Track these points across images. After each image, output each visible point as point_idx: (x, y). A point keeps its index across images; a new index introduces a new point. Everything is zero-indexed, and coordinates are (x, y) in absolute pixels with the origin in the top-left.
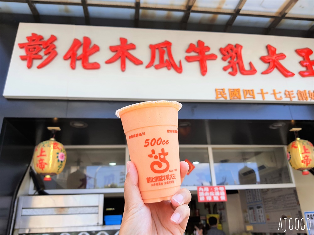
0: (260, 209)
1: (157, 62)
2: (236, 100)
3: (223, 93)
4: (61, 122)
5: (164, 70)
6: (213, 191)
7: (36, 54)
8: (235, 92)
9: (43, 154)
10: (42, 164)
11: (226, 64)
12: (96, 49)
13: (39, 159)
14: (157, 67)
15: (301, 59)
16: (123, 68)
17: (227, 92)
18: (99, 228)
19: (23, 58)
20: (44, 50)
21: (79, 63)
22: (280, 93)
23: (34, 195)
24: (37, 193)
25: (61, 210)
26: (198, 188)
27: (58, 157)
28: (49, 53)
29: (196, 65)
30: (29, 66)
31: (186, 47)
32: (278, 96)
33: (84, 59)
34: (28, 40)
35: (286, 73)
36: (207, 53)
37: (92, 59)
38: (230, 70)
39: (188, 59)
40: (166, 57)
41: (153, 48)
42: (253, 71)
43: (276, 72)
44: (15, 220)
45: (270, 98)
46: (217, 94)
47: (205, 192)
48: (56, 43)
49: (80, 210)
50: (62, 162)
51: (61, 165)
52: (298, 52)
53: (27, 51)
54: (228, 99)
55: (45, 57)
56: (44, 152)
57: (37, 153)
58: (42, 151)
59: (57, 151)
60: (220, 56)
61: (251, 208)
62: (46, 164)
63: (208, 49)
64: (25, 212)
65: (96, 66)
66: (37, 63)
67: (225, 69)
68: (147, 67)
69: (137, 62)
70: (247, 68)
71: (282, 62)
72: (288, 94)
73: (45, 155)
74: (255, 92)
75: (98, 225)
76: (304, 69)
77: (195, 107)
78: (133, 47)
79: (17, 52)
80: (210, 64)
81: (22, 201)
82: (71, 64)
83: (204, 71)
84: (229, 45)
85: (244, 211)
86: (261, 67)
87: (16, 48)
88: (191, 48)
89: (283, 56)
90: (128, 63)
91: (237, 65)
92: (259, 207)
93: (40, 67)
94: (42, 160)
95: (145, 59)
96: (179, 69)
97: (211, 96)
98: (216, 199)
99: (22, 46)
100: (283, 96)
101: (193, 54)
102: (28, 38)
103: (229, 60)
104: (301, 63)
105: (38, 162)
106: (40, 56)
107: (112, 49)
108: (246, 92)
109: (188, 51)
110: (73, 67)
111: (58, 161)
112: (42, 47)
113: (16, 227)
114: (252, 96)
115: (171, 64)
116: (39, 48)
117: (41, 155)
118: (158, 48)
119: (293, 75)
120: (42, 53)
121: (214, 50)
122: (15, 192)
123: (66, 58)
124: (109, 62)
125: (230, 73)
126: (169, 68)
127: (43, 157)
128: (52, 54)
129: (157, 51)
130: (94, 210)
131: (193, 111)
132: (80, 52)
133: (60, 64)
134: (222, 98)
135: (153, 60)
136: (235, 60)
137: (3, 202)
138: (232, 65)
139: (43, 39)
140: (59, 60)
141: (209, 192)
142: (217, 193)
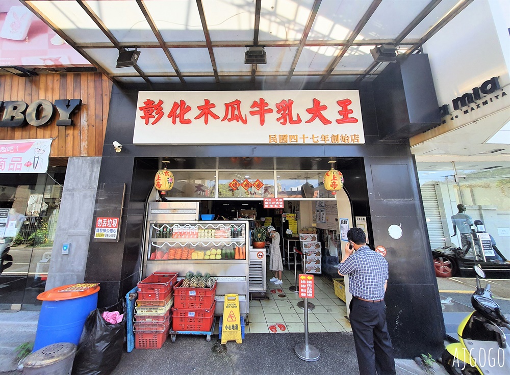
1: (229, 117)
2: (283, 143)
3: (275, 138)
4: (169, 159)
5: (235, 121)
6: (275, 201)
7: (151, 114)
8: (283, 137)
10: (160, 185)
11: (280, 115)
12: (189, 109)
13: (157, 181)
14: (230, 120)
15: (340, 109)
16: (206, 122)
17: (277, 137)
18: (197, 222)
19: (142, 117)
20: (155, 111)
21: (178, 120)
22: (318, 137)
23: (159, 201)
24: (161, 199)
25: (174, 210)
26: (264, 199)
27: (168, 180)
28: (159, 113)
29: (257, 118)
30: (147, 123)
31: (251, 103)
32: (315, 140)
33: (181, 116)
34: (145, 105)
35: (326, 121)
36: (265, 108)
37: (186, 117)
38: (282, 120)
39: (252, 113)
40: (236, 112)
41: (227, 105)
42: (299, 121)
43: (317, 120)
44: (147, 216)
45: (309, 141)
46: (270, 139)
47: (268, 202)
48: (162, 106)
49: (185, 211)
50: (171, 183)
51: (171, 185)
52: (339, 103)
53: (145, 112)
54: (278, 142)
55: (156, 116)
57: (156, 178)
58: (159, 177)
59: (168, 176)
60: (275, 109)
61: (317, 211)
62: (162, 185)
63: (267, 104)
64: (153, 211)
65: (189, 121)
66: (151, 120)
67: (278, 120)
68: (223, 120)
69: (216, 117)
70: (295, 118)
71: (323, 113)
72: (324, 137)
73: (161, 180)
74: (298, 138)
75: (196, 220)
76: (341, 117)
77: (255, 148)
78: (213, 106)
79: (139, 113)
80: (267, 116)
81: (151, 205)
82: (173, 119)
83: (262, 122)
84: (283, 100)
85: (314, 213)
86: (306, 116)
87: (138, 109)
88: (255, 104)
89: (325, 108)
90: (210, 117)
91: (287, 117)
92: (322, 211)
93: (153, 124)
94: (158, 182)
95: (221, 114)
96: (245, 122)
97: (266, 141)
98: (276, 207)
99: (141, 109)
100: (319, 139)
101: (256, 109)
102: (145, 103)
103: (282, 112)
104: (340, 112)
105: (157, 184)
106: (153, 116)
107: (199, 108)
108: (292, 137)
109: (252, 107)
110: (174, 122)
111: (169, 183)
112: (154, 108)
113: (148, 220)
114: (296, 141)
115: (239, 118)
116: (152, 110)
117: (158, 180)
118: (230, 106)
119: (330, 122)
120: (154, 114)
121: (272, 105)
122: (147, 200)
123: (169, 116)
124: (197, 118)
125: (281, 123)
126: (238, 121)
127: (159, 181)
128: (161, 114)
129: (230, 108)
130: (194, 211)
131: (253, 151)
132: (178, 112)
133: (166, 120)
134: (274, 142)
135: (227, 114)
136: (287, 112)
137: (140, 205)
138: (284, 117)
139: (154, 103)
140: (165, 117)
141: (271, 202)
142: (278, 203)
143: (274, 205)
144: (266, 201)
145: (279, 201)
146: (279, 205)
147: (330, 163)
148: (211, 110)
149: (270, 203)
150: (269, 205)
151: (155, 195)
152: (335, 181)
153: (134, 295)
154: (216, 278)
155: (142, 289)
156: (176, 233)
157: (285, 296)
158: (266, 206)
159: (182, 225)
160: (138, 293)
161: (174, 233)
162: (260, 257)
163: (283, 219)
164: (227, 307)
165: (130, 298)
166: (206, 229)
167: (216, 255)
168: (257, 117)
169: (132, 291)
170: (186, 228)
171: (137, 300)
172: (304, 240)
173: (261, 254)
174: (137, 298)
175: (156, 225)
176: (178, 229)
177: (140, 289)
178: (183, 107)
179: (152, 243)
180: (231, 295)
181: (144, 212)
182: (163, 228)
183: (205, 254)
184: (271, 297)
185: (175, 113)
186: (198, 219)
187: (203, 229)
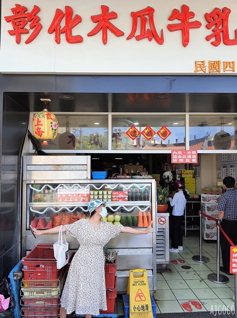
0: (233, 168)
1: (138, 33)
2: (215, 72)
3: (203, 66)
5: (146, 41)
6: (186, 154)
7: (23, 28)
8: (215, 64)
9: (40, 123)
10: (40, 133)
11: (209, 32)
12: (79, 19)
13: (37, 127)
14: (138, 38)
16: (105, 41)
17: (207, 64)
18: (89, 181)
19: (11, 33)
20: (29, 23)
21: (63, 37)
25: (58, 167)
26: (172, 152)
27: (52, 126)
28: (35, 26)
30: (18, 41)
31: (169, 13)
33: (68, 31)
34: (13, 13)
36: (191, 20)
37: (75, 32)
38: (213, 40)
39: (171, 28)
40: (148, 27)
41: (134, 15)
44: (22, 174)
46: (196, 67)
47: (178, 155)
48: (39, 15)
50: (55, 130)
51: (55, 133)
53: (14, 24)
54: (207, 72)
55: (31, 31)
56: (40, 122)
57: (35, 122)
58: (39, 121)
59: (51, 121)
60: (204, 23)
61: (224, 167)
62: (43, 132)
63: (192, 15)
64: (29, 168)
65: (79, 40)
66: (25, 37)
67: (208, 38)
68: (128, 39)
69: (119, 33)
70: (232, 36)
73: (42, 125)
75: (87, 179)
77: (174, 80)
78: (114, 16)
79: (6, 26)
80: (192, 32)
81: (26, 159)
82: (56, 36)
83: (185, 42)
84: (216, 9)
85: (218, 169)
87: (3, 20)
88: (175, 14)
90: (110, 34)
91: (221, 34)
92: (232, 166)
93: (27, 42)
94: (39, 129)
96: (160, 41)
97: (190, 70)
98: (187, 161)
99: (8, 19)
101: (176, 22)
102: (13, 10)
103: (214, 27)
105: (36, 131)
106: (26, 30)
107: (94, 19)
108: (227, 64)
109: (170, 19)
110: (58, 41)
111: (53, 129)
112: (26, 19)
113: (24, 179)
114: (232, 69)
115: (154, 36)
116: (24, 21)
117: (38, 125)
118: (139, 16)
120: (27, 27)
121: (199, 17)
122: (20, 153)
123: (50, 31)
124: (91, 34)
125: (212, 43)
126: (150, 40)
127: (40, 127)
128: (37, 27)
129: (139, 19)
130: (84, 168)
131: (171, 84)
132: (63, 24)
133: (45, 38)
134: (201, 72)
135: (134, 30)
136: (221, 27)
137: (12, 160)
138: (216, 34)
139: (27, 10)
140: (44, 33)
141: (182, 155)
142: (190, 157)
143: (184, 159)
144: (175, 154)
145: (191, 154)
146: (191, 159)
148: (112, 21)
149: (180, 157)
150: (178, 159)
151: (28, 146)
153: (20, 274)
154: (116, 250)
155: (29, 266)
156: (62, 196)
157: (189, 268)
158: (174, 161)
159: (69, 185)
160: (23, 272)
161: (59, 196)
162: (162, 223)
163: (178, 175)
164: (133, 285)
165: (15, 278)
166: (100, 190)
168: (178, 34)
169: (16, 269)
170: (75, 189)
171: (23, 280)
172: (206, 202)
173: (163, 220)
174: (23, 277)
175: (34, 185)
176: (64, 190)
177: (26, 267)
178: (69, 17)
179: (31, 208)
180: (137, 270)
181: (19, 169)
182: (44, 190)
184: (173, 270)
185: (58, 27)
186: (89, 177)
187: (97, 190)
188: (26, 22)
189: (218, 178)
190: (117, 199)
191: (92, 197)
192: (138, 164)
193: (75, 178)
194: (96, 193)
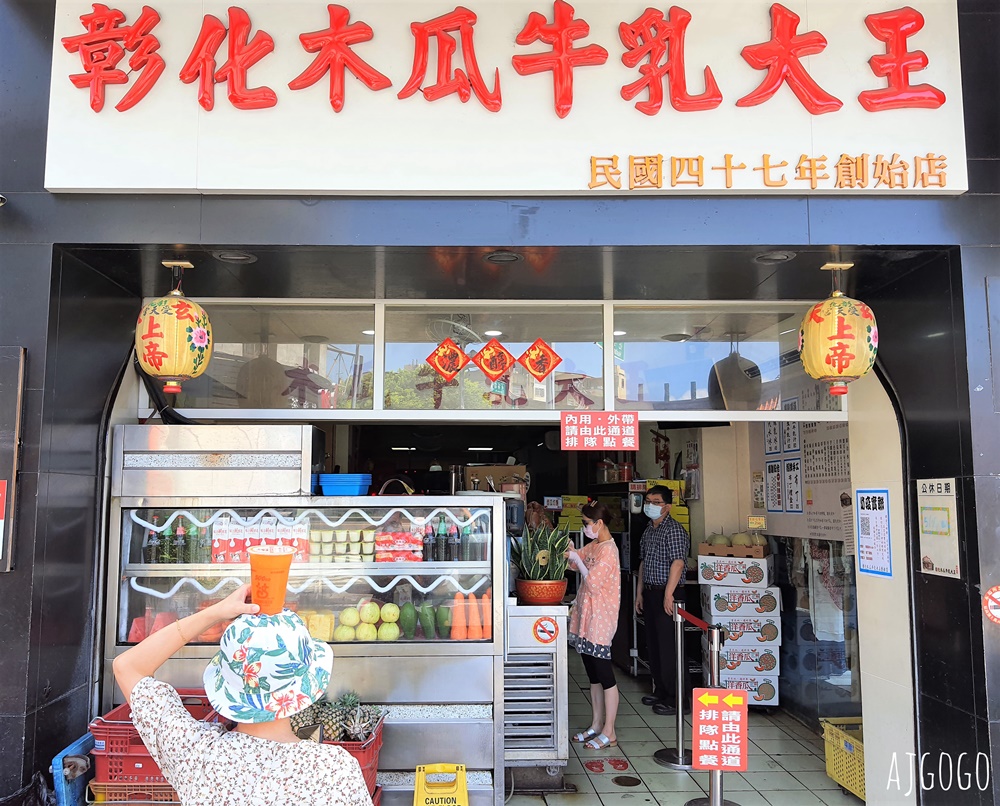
0: (793, 473)
1: (430, 79)
2: (647, 188)
3: (611, 170)
5: (453, 99)
6: (606, 424)
7: (112, 68)
8: (648, 164)
9: (155, 331)
10: (157, 359)
11: (632, 75)
12: (265, 45)
13: (146, 342)
14: (432, 94)
15: (878, 48)
16: (337, 101)
17: (623, 166)
18: (305, 502)
19: (77, 81)
20: (129, 55)
21: (221, 91)
22: (784, 164)
23: (150, 421)
24: (157, 416)
25: (214, 458)
26: (564, 415)
27: (190, 338)
28: (144, 63)
29: (542, 83)
30: (97, 105)
31: (519, 23)
32: (774, 175)
33: (235, 76)
34: (87, 28)
35: (817, 100)
36: (578, 44)
37: (258, 77)
38: (643, 96)
39: (523, 65)
40: (458, 62)
41: (421, 32)
42: (712, 97)
43: (784, 94)
44: (110, 478)
45: (748, 181)
46: (594, 174)
47: (580, 426)
48: (156, 32)
49: (258, 459)
50: (201, 349)
51: (201, 357)
52: (875, 24)
53: (89, 58)
54: (625, 187)
55: (134, 77)
56: (158, 326)
57: (142, 328)
58: (152, 325)
59: (187, 323)
60: (615, 48)
61: (772, 469)
62: (165, 355)
63: (583, 28)
64: (131, 460)
65: (265, 99)
66: (116, 93)
67: (627, 92)
68: (404, 94)
69: (376, 81)
70: (694, 86)
71: (811, 64)
72: (808, 166)
73: (161, 335)
74: (706, 166)
75: (300, 494)
76: (880, 83)
77: (533, 211)
78: (365, 33)
79: (65, 64)
80: (582, 77)
81: (122, 436)
82: (203, 89)
83: (563, 101)
84: (650, 11)
85: (757, 476)
86: (739, 79)
87: (58, 47)
88: (534, 27)
89: (816, 42)
90: (352, 84)
91: (665, 81)
92: (791, 467)
93: (123, 107)
94: (152, 346)
95: (399, 71)
96: (492, 101)
98: (609, 444)
99: (71, 45)
100: (790, 172)
101: (539, 47)
102: (86, 20)
103: (644, 61)
104: (875, 64)
105: (146, 352)
106: (121, 73)
107: (307, 41)
108: (680, 163)
109: (524, 37)
110: (207, 102)
111: (193, 347)
112: (121, 44)
113: (113, 494)
114: (695, 179)
115: (471, 86)
116: (116, 49)
117: (151, 334)
118: (434, 34)
119: (832, 104)
120: (124, 65)
121: (602, 34)
122: (104, 417)
123: (187, 75)
124: (299, 84)
125: (639, 107)
126: (464, 98)
127: (155, 340)
128: (151, 65)
129: (433, 42)
130: (291, 460)
131: (524, 222)
132: (222, 56)
133: (173, 94)
134: (608, 188)
135: (419, 70)
136: (663, 61)
137: (80, 437)
138: (650, 81)
139: (123, 19)
140: (170, 80)
141: (592, 426)
142: (615, 430)
143: (600, 439)
144: (571, 424)
145: (621, 424)
146: (619, 439)
147: (828, 271)
148: (356, 49)
149: (586, 431)
150: (581, 439)
151: (134, 399)
152: (844, 341)
153: (81, 763)
154: (383, 709)
155: (110, 742)
156: (225, 544)
157: (636, 782)
158: (569, 442)
159: (247, 512)
160: (93, 758)
161: (216, 545)
162: (545, 636)
163: (634, 498)
165: (67, 771)
166: (340, 528)
167: (378, 624)
169: (72, 749)
170: (264, 526)
171: (92, 783)
172: (713, 581)
173: (550, 627)
174: (90, 774)
175: (143, 512)
176: (233, 526)
177: (101, 744)
178: (240, 38)
179: (133, 580)
180: (438, 767)
181: (97, 463)
182: (174, 524)
183: (338, 623)
184: (584, 786)
185: (209, 64)
186: (307, 489)
187: (329, 528)
188: (120, 52)
189: (756, 506)
190: (391, 556)
191: (315, 549)
192: (511, 460)
193: (263, 493)
194: (328, 536)
